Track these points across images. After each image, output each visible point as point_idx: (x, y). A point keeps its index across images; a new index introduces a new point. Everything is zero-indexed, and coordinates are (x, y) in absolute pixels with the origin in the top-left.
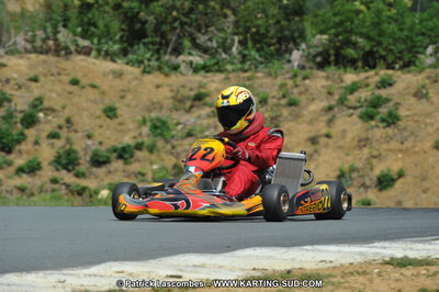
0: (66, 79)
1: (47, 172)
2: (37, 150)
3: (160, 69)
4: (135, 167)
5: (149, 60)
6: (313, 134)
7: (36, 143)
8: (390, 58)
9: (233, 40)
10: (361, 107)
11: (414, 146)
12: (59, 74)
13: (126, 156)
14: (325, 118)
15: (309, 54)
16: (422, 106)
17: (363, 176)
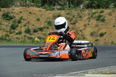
0: (28, 12)
1: (23, 34)
2: (21, 29)
3: (50, 9)
4: (44, 32)
5: (48, 7)
6: (85, 24)
7: (21, 27)
8: (103, 6)
9: (67, 3)
10: (96, 17)
11: (108, 27)
12: (27, 11)
13: (42, 30)
14: (88, 20)
15: (84, 5)
16: (110, 17)
17: (96, 34)
